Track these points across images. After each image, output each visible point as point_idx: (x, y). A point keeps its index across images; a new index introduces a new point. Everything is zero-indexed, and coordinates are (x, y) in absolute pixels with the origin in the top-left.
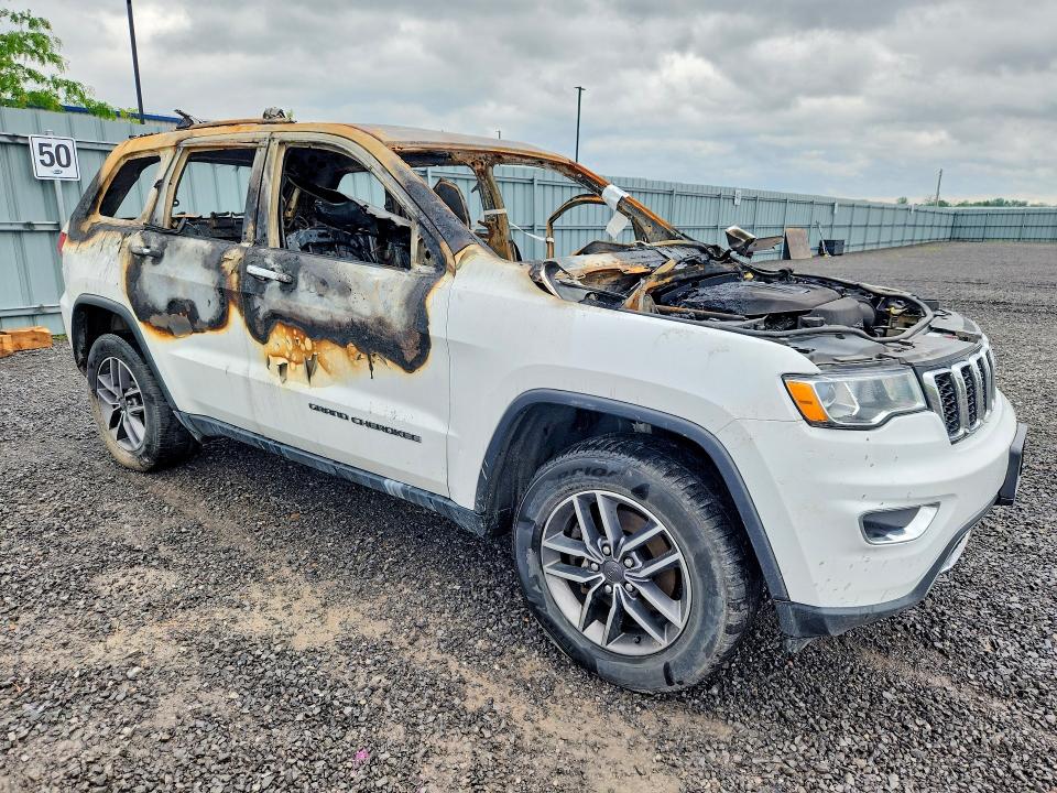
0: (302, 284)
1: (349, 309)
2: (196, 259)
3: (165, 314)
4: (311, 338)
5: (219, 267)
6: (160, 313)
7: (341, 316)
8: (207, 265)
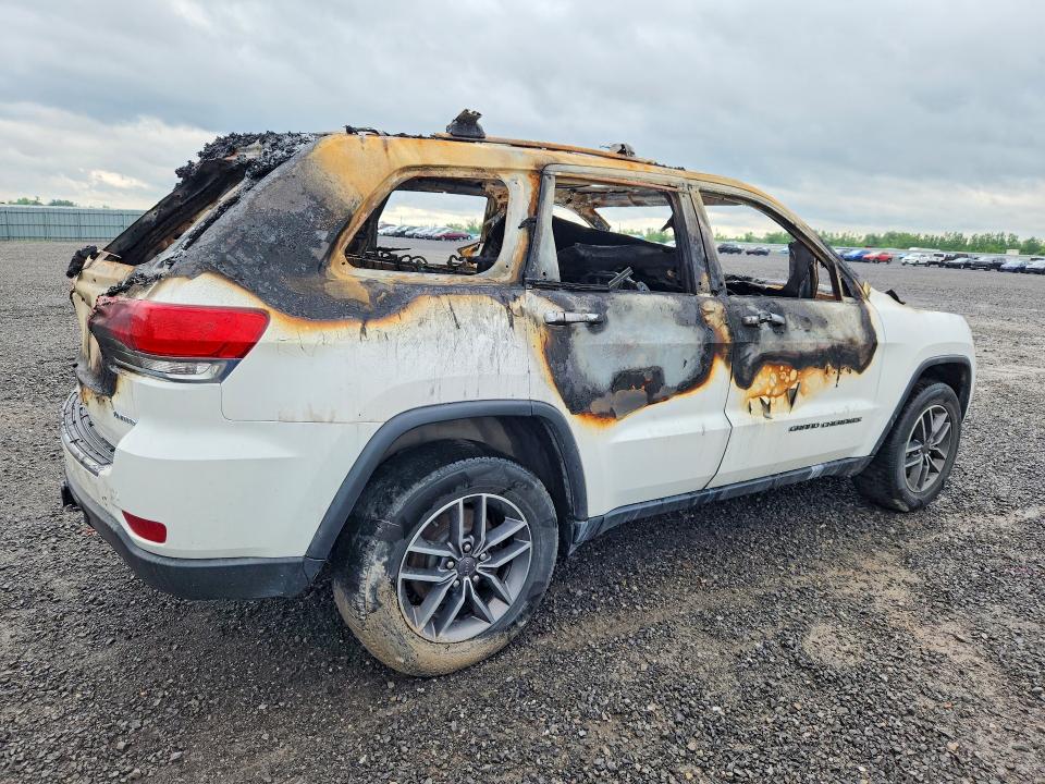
0: (791, 324)
1: (830, 337)
2: (665, 317)
3: (609, 394)
4: (796, 369)
5: (701, 321)
6: (601, 395)
7: (825, 344)
8: (683, 322)
